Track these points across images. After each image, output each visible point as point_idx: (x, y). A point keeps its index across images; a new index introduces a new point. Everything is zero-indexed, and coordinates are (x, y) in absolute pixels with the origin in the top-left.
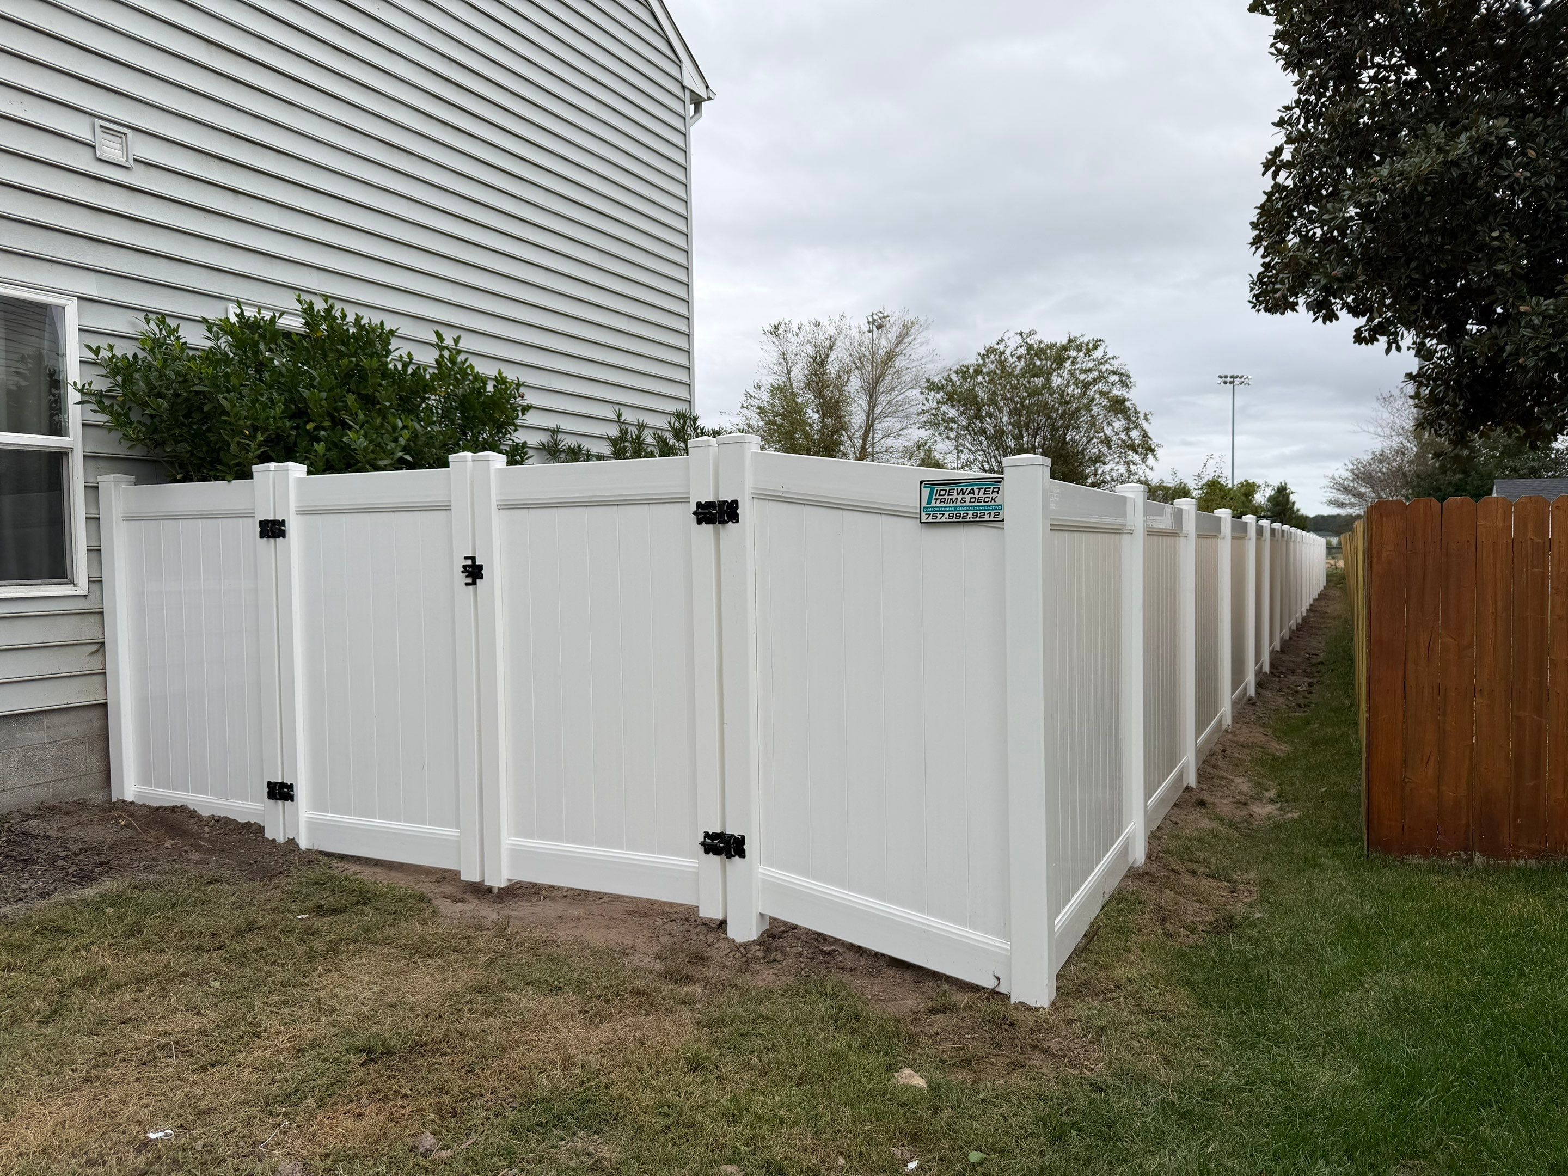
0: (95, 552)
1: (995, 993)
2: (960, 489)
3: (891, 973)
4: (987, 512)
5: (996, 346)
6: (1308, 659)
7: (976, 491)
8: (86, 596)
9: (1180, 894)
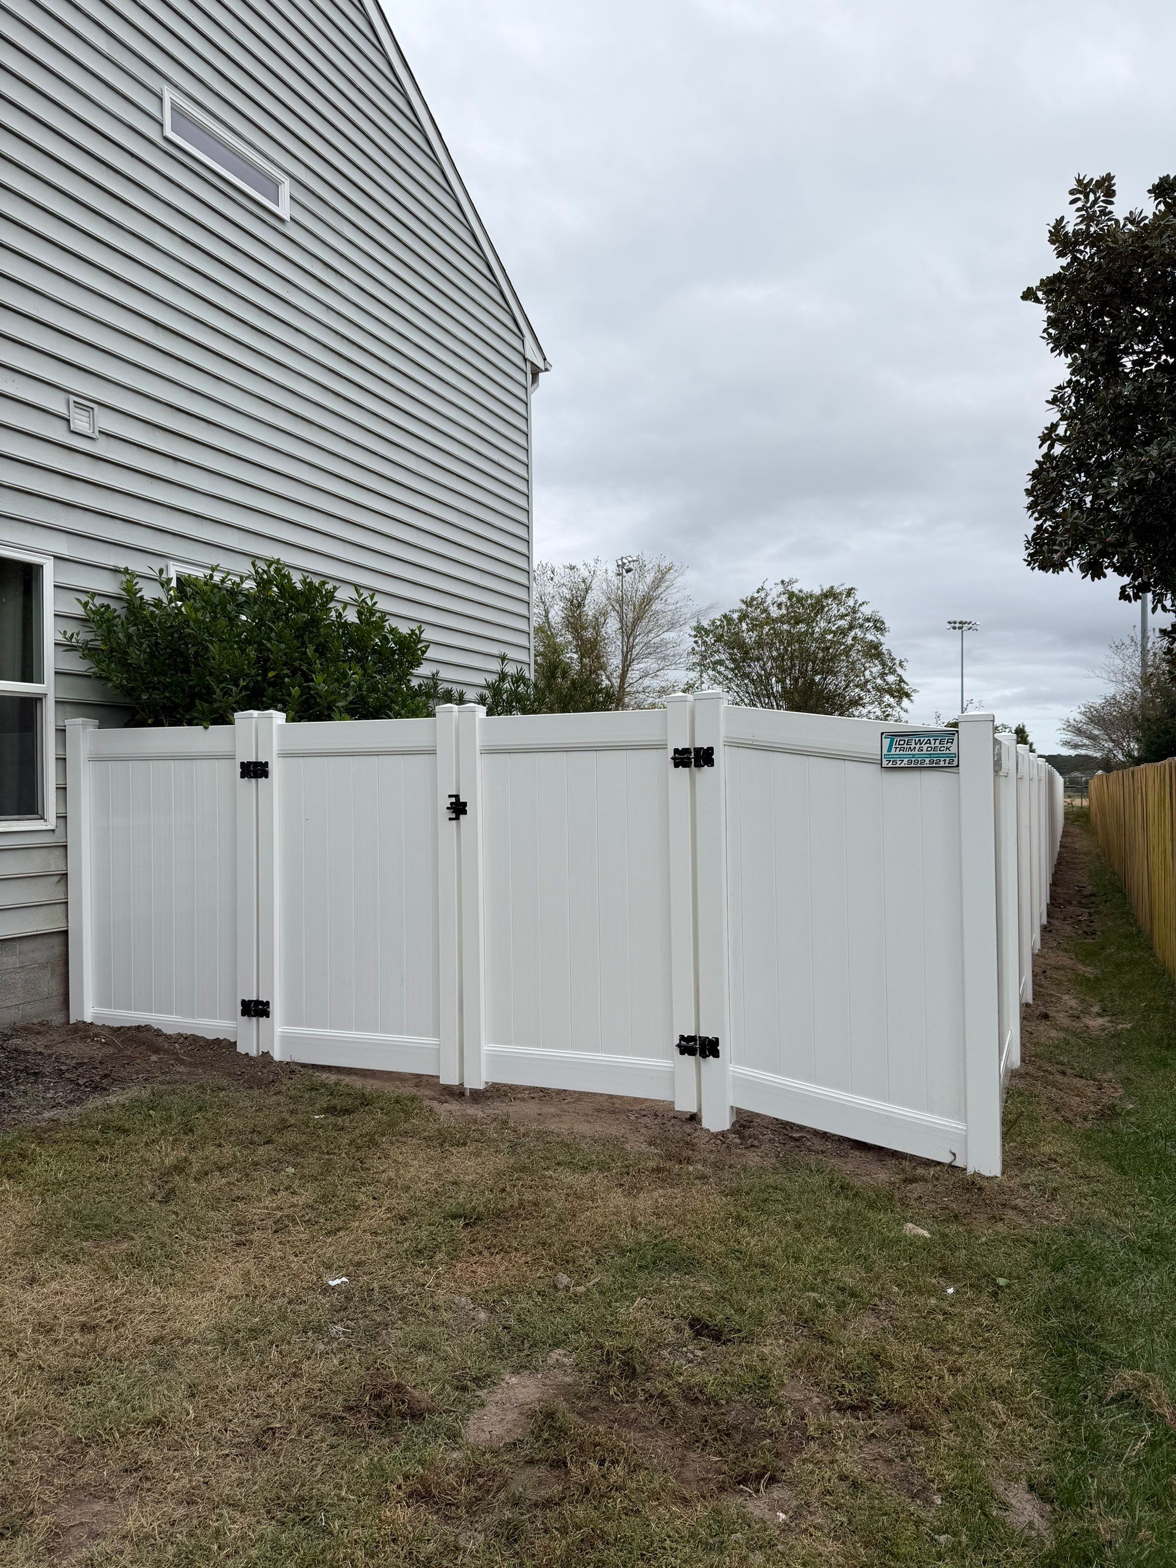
0: (62, 790)
1: (952, 1166)
2: (917, 739)
3: (857, 1153)
4: (942, 759)
5: (756, 595)
6: (1079, 891)
7: (933, 742)
8: (53, 831)
9: (1061, 1090)
